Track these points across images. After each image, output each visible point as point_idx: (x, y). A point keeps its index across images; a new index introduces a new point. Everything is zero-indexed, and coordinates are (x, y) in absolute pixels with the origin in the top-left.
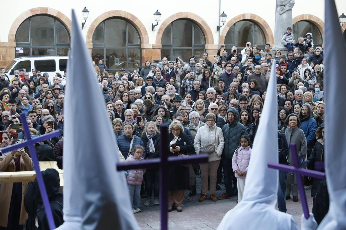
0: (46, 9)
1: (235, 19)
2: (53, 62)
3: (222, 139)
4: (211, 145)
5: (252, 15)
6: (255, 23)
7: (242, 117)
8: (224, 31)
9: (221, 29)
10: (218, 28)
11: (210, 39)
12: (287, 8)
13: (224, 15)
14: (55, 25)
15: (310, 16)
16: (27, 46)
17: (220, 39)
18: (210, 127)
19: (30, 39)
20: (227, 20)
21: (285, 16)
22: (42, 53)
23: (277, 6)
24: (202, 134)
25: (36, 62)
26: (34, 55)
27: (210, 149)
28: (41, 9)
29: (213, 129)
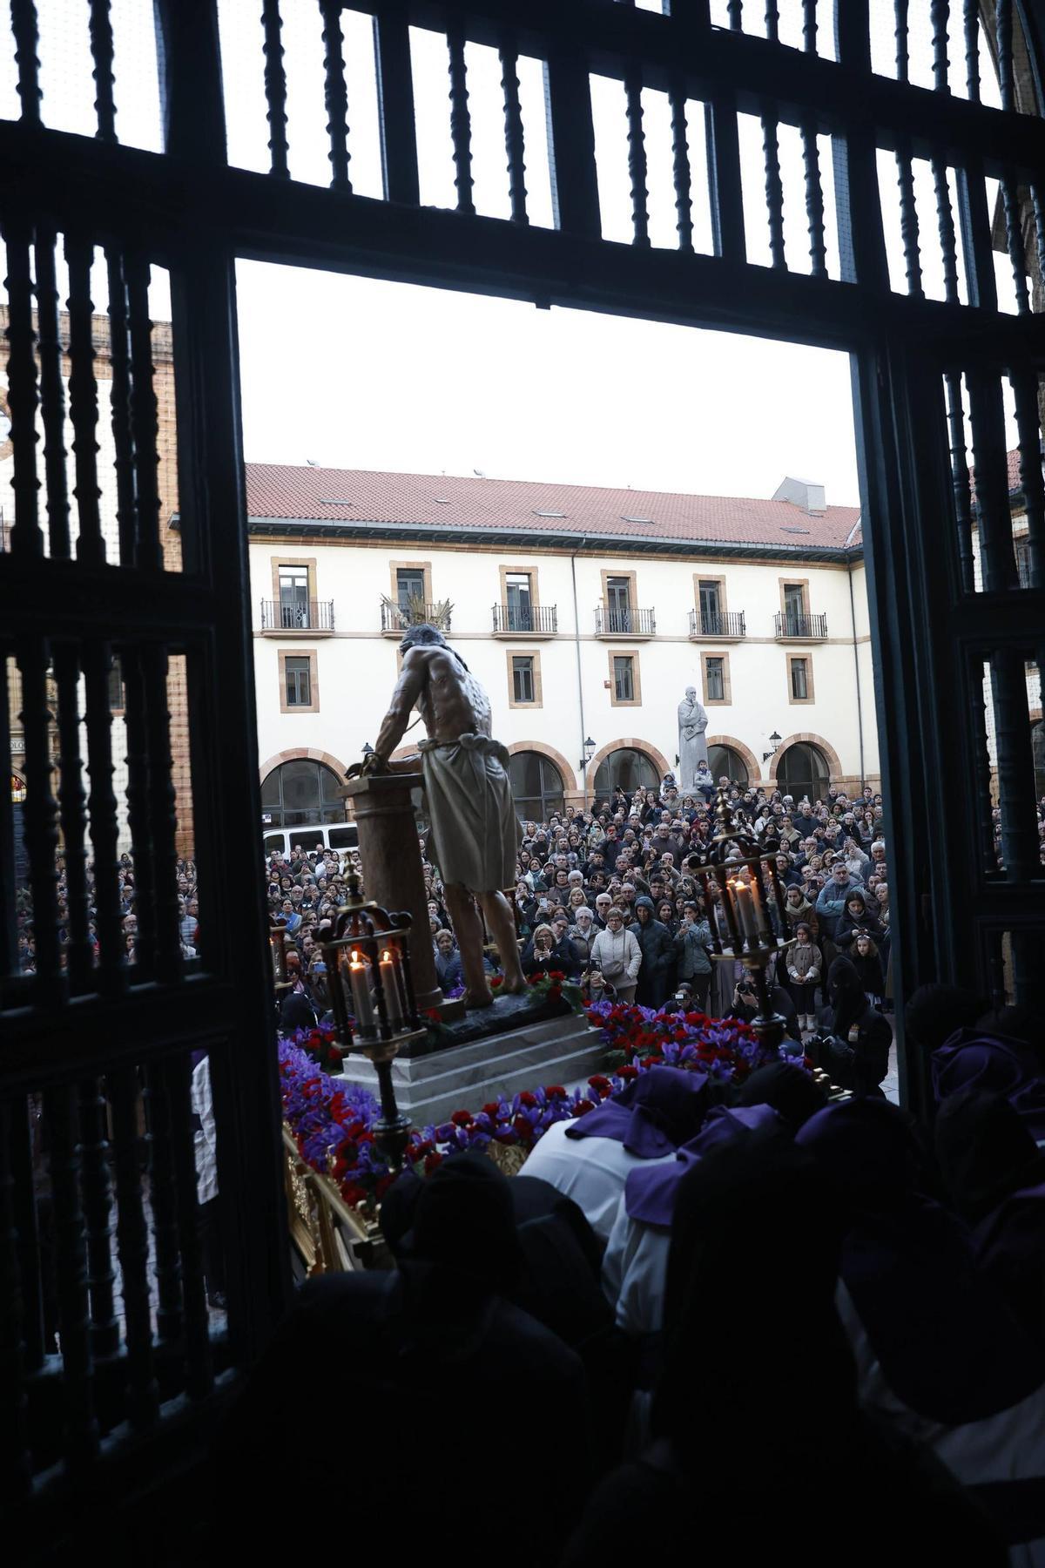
0: (306, 751)
1: (608, 747)
2: (320, 833)
3: (637, 950)
4: (616, 962)
5: (634, 740)
6: (641, 753)
7: (662, 913)
8: (592, 767)
9: (588, 765)
10: (583, 764)
11: (570, 783)
12: (697, 729)
13: (590, 743)
14: (320, 775)
15: (726, 738)
16: (277, 812)
17: (586, 780)
18: (614, 932)
19: (281, 800)
20: (597, 749)
21: (694, 742)
22: (299, 820)
23: (681, 727)
24: (601, 945)
25: (292, 836)
26: (288, 825)
27: (615, 969)
28: (297, 751)
29: (619, 934)
